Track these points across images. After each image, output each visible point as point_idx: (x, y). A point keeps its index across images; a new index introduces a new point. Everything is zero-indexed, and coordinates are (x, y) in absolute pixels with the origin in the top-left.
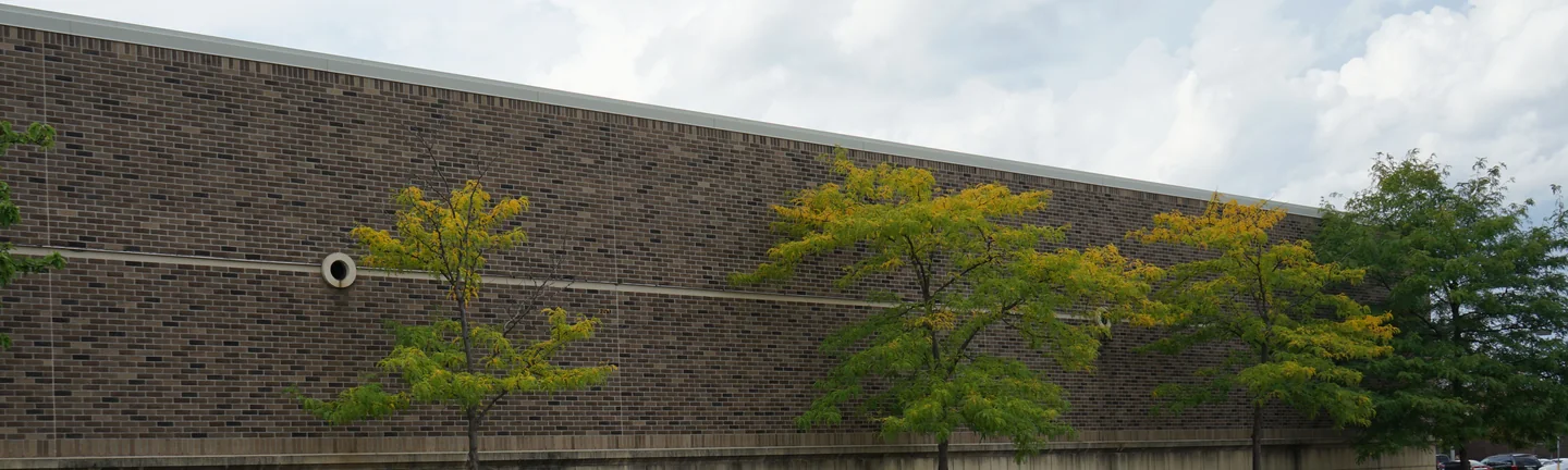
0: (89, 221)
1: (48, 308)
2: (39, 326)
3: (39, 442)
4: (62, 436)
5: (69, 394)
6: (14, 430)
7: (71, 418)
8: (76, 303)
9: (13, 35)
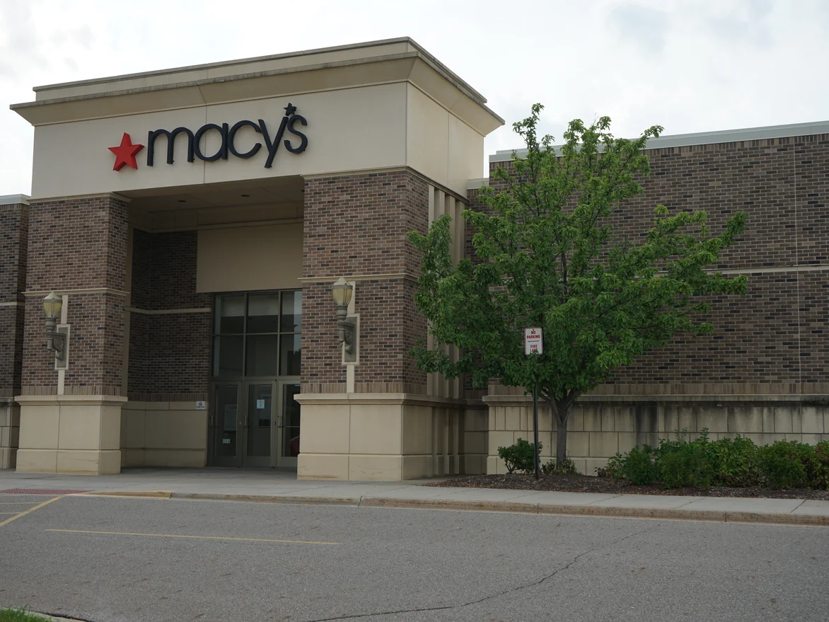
0: (822, 247)
1: (796, 302)
2: (791, 314)
3: (790, 385)
4: (804, 381)
5: (809, 355)
6: (775, 378)
7: (810, 370)
8: (814, 298)
9: (776, 143)
